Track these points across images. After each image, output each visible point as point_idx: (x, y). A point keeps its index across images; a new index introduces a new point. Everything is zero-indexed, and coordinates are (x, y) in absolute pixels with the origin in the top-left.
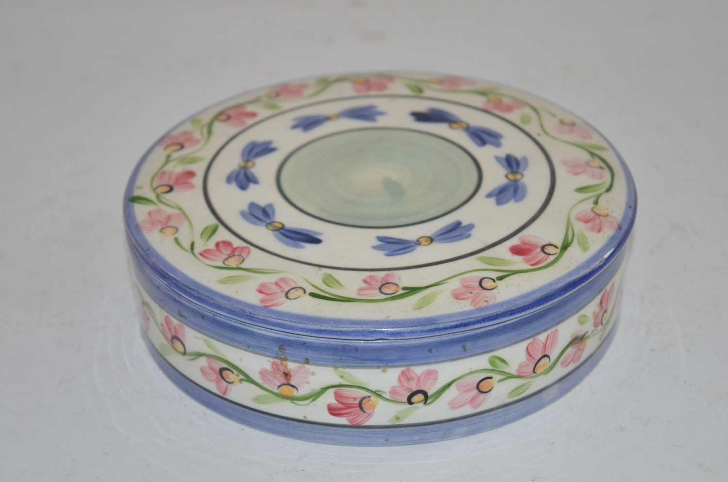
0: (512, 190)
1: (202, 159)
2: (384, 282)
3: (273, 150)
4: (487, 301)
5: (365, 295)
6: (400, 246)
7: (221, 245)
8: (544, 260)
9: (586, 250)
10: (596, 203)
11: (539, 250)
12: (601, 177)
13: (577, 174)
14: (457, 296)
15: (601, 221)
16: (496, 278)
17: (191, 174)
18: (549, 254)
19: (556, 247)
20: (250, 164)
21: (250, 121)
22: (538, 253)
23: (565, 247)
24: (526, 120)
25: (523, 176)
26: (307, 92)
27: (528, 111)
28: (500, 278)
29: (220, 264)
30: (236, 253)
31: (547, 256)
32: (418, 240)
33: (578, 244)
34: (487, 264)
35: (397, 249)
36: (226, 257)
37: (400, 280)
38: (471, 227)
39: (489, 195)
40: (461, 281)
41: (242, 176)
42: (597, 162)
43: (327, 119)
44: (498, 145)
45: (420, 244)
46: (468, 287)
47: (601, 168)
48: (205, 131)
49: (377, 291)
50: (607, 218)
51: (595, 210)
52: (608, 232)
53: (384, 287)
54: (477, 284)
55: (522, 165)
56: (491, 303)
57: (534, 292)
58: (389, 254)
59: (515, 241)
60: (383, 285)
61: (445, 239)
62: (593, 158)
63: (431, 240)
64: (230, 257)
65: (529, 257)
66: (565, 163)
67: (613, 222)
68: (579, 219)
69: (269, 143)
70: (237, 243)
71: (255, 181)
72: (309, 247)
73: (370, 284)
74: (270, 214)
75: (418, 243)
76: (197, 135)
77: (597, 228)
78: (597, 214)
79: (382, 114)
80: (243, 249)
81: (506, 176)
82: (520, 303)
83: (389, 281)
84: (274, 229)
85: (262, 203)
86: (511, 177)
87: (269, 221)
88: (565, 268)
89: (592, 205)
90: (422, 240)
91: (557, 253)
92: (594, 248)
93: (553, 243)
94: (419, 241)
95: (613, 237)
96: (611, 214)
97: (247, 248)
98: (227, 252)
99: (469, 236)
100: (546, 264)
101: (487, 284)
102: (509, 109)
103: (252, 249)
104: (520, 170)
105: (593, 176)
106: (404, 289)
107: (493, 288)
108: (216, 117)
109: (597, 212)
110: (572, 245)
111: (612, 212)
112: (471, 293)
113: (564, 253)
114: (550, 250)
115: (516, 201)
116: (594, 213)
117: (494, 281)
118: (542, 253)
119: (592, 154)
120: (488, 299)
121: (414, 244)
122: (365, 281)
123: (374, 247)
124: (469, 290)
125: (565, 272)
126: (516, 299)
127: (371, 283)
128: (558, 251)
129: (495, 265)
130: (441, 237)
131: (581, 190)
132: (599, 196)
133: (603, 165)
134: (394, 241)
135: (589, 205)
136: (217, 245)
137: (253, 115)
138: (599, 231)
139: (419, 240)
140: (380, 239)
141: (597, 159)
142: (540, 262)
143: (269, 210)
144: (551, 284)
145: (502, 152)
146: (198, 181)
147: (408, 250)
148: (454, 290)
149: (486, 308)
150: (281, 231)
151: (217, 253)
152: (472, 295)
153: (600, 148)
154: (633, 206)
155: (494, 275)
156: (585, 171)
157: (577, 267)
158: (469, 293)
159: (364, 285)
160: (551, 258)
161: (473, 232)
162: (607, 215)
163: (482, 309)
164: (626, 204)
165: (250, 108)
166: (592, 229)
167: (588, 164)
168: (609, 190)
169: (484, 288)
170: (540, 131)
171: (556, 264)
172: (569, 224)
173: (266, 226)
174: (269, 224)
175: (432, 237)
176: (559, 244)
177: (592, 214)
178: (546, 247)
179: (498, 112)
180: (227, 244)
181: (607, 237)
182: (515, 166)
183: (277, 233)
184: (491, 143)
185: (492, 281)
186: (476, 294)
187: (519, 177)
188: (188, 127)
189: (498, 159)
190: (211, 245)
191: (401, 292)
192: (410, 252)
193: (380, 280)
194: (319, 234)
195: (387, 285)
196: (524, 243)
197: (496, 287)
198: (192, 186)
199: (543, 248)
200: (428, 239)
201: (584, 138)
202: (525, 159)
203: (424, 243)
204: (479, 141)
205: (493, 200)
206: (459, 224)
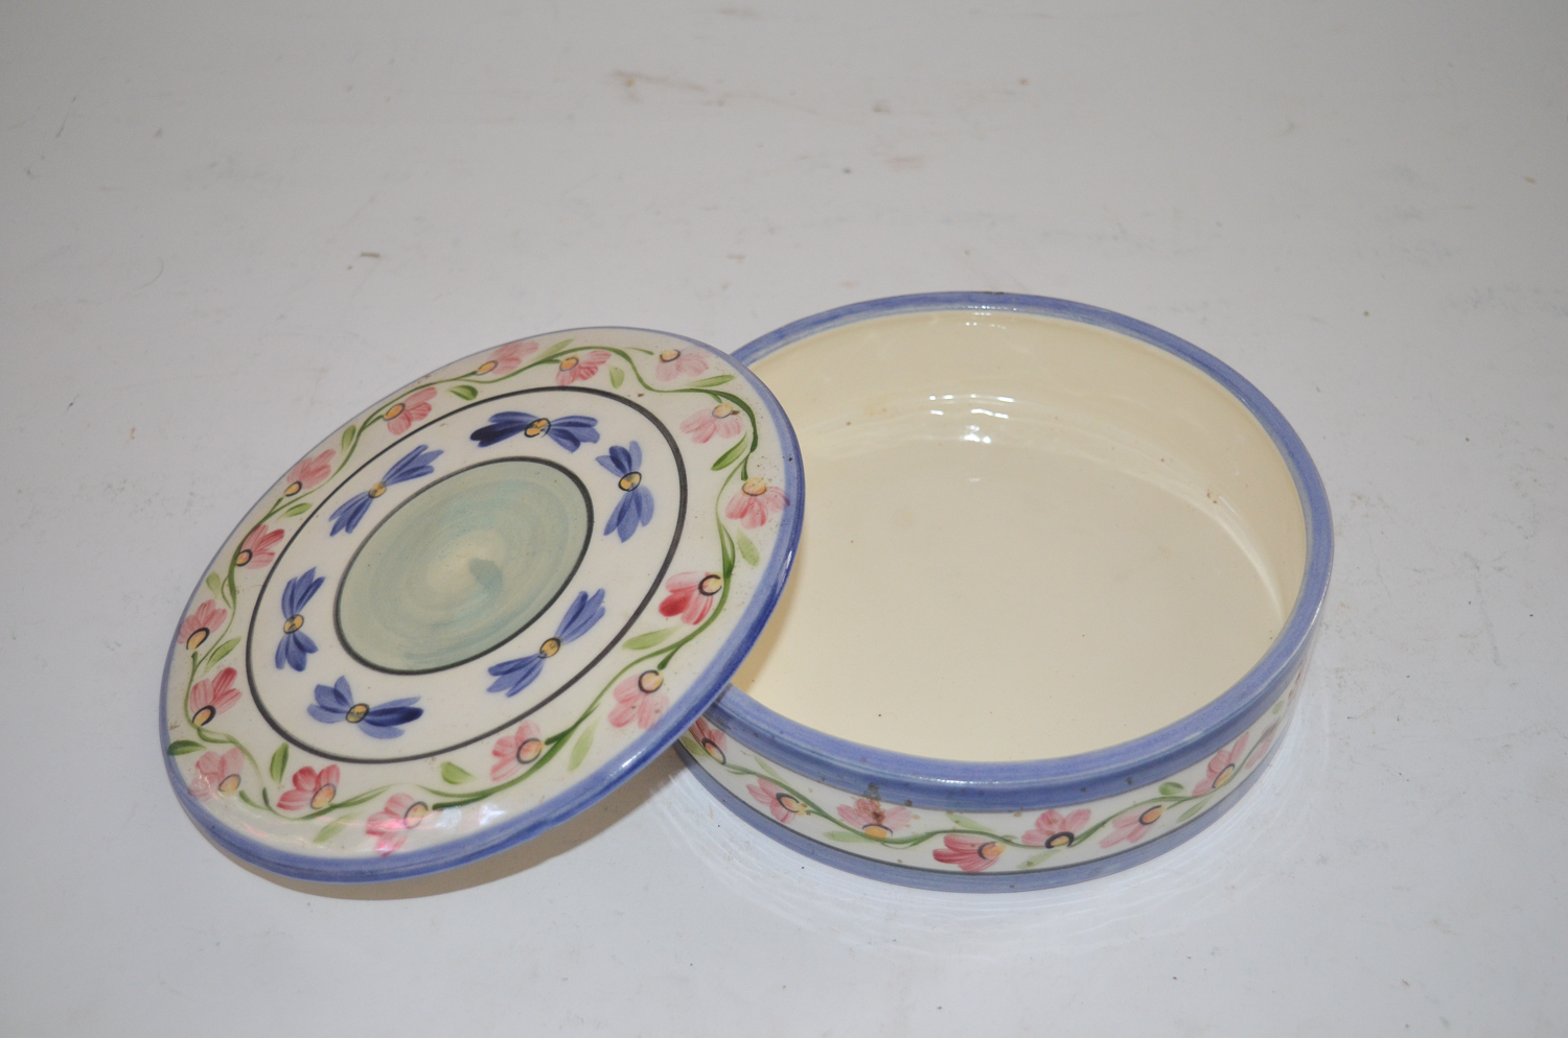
0: (633, 506)
1: (237, 641)
2: (519, 744)
3: (320, 581)
4: (658, 711)
5: (503, 777)
6: (523, 672)
7: (300, 777)
8: (707, 607)
9: (756, 562)
10: (745, 476)
11: (697, 593)
12: (739, 429)
13: (707, 440)
14: (618, 722)
15: (760, 505)
16: (658, 667)
17: (229, 673)
18: (712, 594)
19: (717, 578)
20: (297, 621)
21: (277, 548)
22: (697, 599)
23: (728, 570)
24: (617, 379)
25: (640, 476)
26: (334, 463)
27: (616, 361)
28: (663, 665)
29: (308, 811)
30: (323, 783)
31: (709, 598)
32: (541, 652)
33: (743, 556)
34: (639, 649)
35: (519, 678)
36: (311, 795)
37: (538, 730)
38: (600, 595)
39: (608, 531)
40: (615, 694)
41: (292, 646)
42: (726, 406)
43: (371, 496)
44: (595, 438)
45: (545, 657)
46: (628, 700)
47: (735, 413)
48: (227, 590)
49: (515, 762)
50: (767, 494)
51: (747, 489)
52: (775, 517)
53: (521, 751)
54: (637, 689)
55: (634, 458)
56: (664, 711)
58: (512, 692)
59: (662, 594)
60: (520, 749)
61: (574, 632)
62: (719, 400)
63: (558, 642)
64: (316, 792)
65: (687, 611)
66: (686, 427)
67: (776, 496)
68: (731, 516)
69: (311, 572)
70: (319, 764)
71: (312, 649)
72: (409, 728)
73: (503, 756)
74: (346, 696)
75: (542, 655)
76: (220, 604)
77: (759, 518)
78: (752, 495)
79: (439, 453)
80: (328, 771)
81: (620, 486)
83: (525, 739)
84: (358, 719)
85: (330, 682)
86: (626, 484)
87: (347, 709)
88: (739, 605)
89: (741, 483)
90: (546, 648)
91: (721, 588)
92: (765, 554)
93: (711, 571)
94: (543, 652)
95: (784, 521)
96: (769, 485)
97: (334, 766)
98: (309, 786)
99: (602, 613)
100: (712, 612)
101: (649, 683)
102: (591, 370)
103: (341, 766)
104: (634, 467)
105: (728, 432)
106: (547, 742)
107: (658, 685)
108: (234, 564)
109: (751, 490)
110: (736, 562)
111: (770, 480)
112: (633, 708)
113: (729, 581)
114: (711, 586)
115: (644, 524)
116: (748, 494)
117: (657, 674)
118: (702, 596)
119: (716, 395)
120: (658, 708)
121: (538, 660)
122: (495, 753)
123: (490, 690)
124: (630, 703)
125: (741, 611)
126: (693, 689)
127: (504, 753)
128: (721, 582)
129: (649, 647)
130: (568, 631)
131: (719, 464)
132: (745, 462)
133: (735, 406)
134: (512, 666)
135: (737, 484)
136: (295, 779)
137: (279, 533)
138: (763, 521)
139: (543, 649)
140: (494, 671)
141: (724, 401)
142: (704, 613)
143: (341, 690)
144: (729, 642)
145: (602, 449)
146: (240, 682)
147: (533, 674)
148: (611, 714)
149: (660, 722)
150: (368, 717)
151: (299, 793)
152: (635, 711)
153: (724, 379)
154: (794, 456)
155: (654, 664)
156: (715, 429)
158: (631, 710)
159: (497, 760)
160: (716, 599)
161: (607, 603)
162: (765, 490)
163: (655, 727)
165: (272, 525)
166: (753, 524)
167: (715, 414)
168: (754, 445)
169: (647, 692)
170: (642, 390)
171: (725, 607)
172: (721, 529)
173: (347, 719)
174: (349, 713)
175: (557, 636)
176: (719, 569)
177: (746, 498)
178: (704, 584)
179: (578, 383)
180: (306, 772)
181: (776, 526)
182: (625, 463)
183: (362, 723)
184: (585, 441)
185: (654, 675)
186: (640, 707)
187: (636, 478)
188: (205, 595)
189: (600, 460)
190: (288, 785)
191: (545, 750)
192: (537, 675)
193: (512, 742)
194: (416, 700)
195: (524, 747)
196: (674, 591)
197: (662, 682)
198: (237, 694)
199: (701, 588)
200: (554, 643)
201: (699, 371)
202: (635, 444)
203: (550, 652)
204: (569, 443)
205: (615, 534)
206: (584, 597)
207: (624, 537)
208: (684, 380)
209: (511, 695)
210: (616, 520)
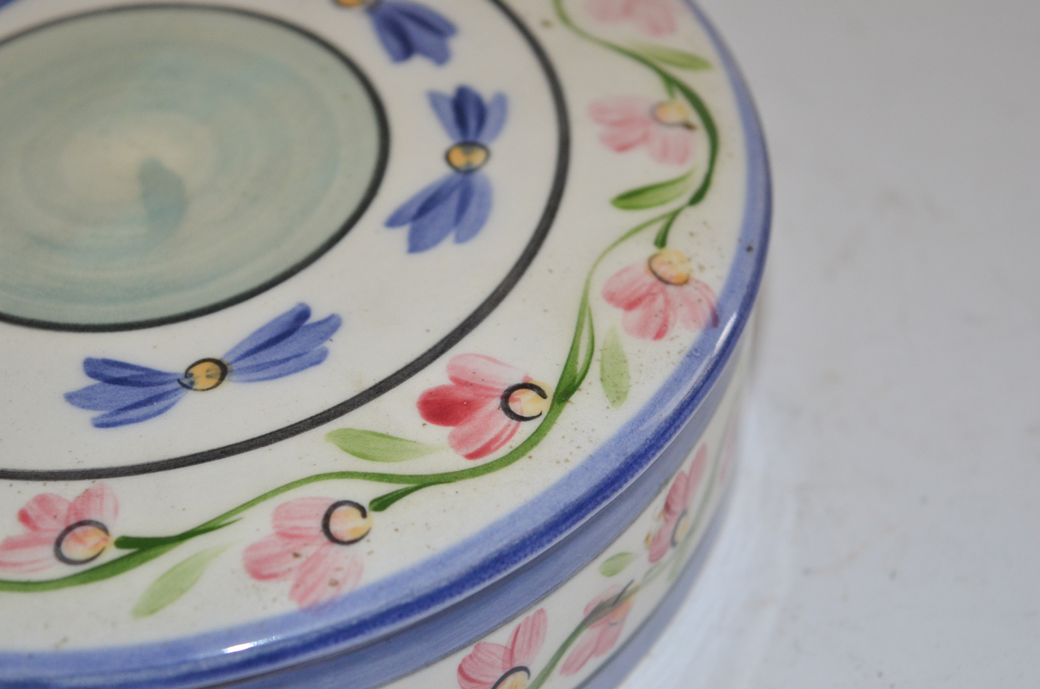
0: (453, 201)
2: (73, 521)
4: (334, 583)
5: (14, 565)
6: (138, 394)
8: (504, 437)
9: (618, 398)
10: (661, 241)
11: (496, 402)
12: (683, 157)
13: (623, 148)
14: (259, 569)
15: (667, 302)
16: (372, 503)
18: (522, 419)
19: (542, 394)
22: (491, 415)
23: (566, 391)
25: (488, 154)
28: (381, 504)
31: (514, 422)
32: (188, 374)
33: (602, 380)
34: (354, 454)
35: (129, 403)
37: (116, 511)
38: (331, 325)
39: (394, 221)
40: (278, 514)
42: (681, 110)
44: (441, 57)
45: (189, 387)
46: (292, 537)
47: (688, 126)
49: (48, 551)
50: (688, 289)
51: (656, 266)
52: (684, 336)
53: (68, 536)
54: (317, 523)
55: (491, 120)
56: (346, 589)
57: (467, 546)
58: (105, 420)
59: (435, 377)
60: (69, 529)
61: (258, 368)
62: (671, 93)
63: (222, 370)
65: (465, 428)
66: (598, 112)
67: (700, 300)
68: (611, 298)
73: (35, 528)
75: (186, 382)
77: (655, 325)
78: (661, 279)
81: (448, 157)
82: (425, 585)
83: (87, 517)
86: (459, 159)
88: (558, 462)
89: (652, 250)
90: (200, 372)
91: (541, 414)
92: (642, 390)
93: (536, 380)
94: (191, 375)
95: (696, 350)
96: (696, 275)
99: (320, 359)
100: (509, 450)
101: (345, 523)
104: (483, 139)
105: (664, 154)
106: (123, 542)
107: (357, 536)
109: (662, 270)
110: (584, 385)
111: (701, 268)
112: (296, 555)
113: (559, 412)
114: (526, 403)
115: (460, 240)
116: (654, 273)
117: (364, 514)
118: (502, 413)
119: (671, 83)
120: (339, 576)
121: (176, 385)
122: (24, 517)
123: (71, 398)
124: (294, 545)
125: (555, 474)
126: (415, 573)
127: (39, 524)
128: (544, 406)
129: (373, 459)
130: (248, 362)
131: (629, 199)
132: (674, 215)
133: (694, 118)
134: (127, 373)
135: (643, 247)
138: (660, 335)
139: (191, 371)
140: (95, 368)
141: (681, 99)
142: (493, 447)
144: (513, 518)
145: (446, 80)
147: (157, 406)
148: (253, 548)
149: (332, 605)
152: (298, 561)
153: (693, 62)
154: (756, 246)
155: (365, 492)
156: (645, 138)
157: (592, 458)
158: (290, 556)
159: (19, 530)
160: (527, 429)
161: (337, 345)
162: (685, 282)
163: (318, 610)
164: (740, 240)
166: (641, 330)
167: (655, 115)
168: (698, 198)
169: (333, 539)
170: (550, 14)
171: (534, 452)
172: (584, 314)
175: (226, 361)
176: (550, 383)
177: (650, 279)
178: (516, 394)
181: (679, 353)
182: (472, 123)
185: (357, 513)
186: (309, 560)
187: (477, 157)
189: (435, 99)
191: (113, 553)
192: (160, 412)
193: (63, 510)
195: (78, 530)
196: (460, 382)
197: (367, 533)
199: (507, 396)
200: (216, 369)
201: (657, 29)
202: (501, 101)
203: (202, 381)
204: (396, 45)
205: (401, 234)
206: (302, 314)
207: (417, 245)
208: (628, 33)
209: (101, 424)
210: (414, 210)
